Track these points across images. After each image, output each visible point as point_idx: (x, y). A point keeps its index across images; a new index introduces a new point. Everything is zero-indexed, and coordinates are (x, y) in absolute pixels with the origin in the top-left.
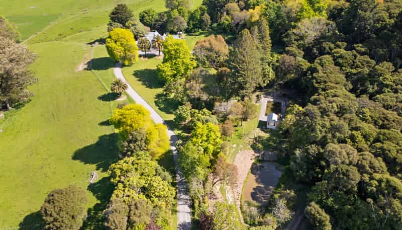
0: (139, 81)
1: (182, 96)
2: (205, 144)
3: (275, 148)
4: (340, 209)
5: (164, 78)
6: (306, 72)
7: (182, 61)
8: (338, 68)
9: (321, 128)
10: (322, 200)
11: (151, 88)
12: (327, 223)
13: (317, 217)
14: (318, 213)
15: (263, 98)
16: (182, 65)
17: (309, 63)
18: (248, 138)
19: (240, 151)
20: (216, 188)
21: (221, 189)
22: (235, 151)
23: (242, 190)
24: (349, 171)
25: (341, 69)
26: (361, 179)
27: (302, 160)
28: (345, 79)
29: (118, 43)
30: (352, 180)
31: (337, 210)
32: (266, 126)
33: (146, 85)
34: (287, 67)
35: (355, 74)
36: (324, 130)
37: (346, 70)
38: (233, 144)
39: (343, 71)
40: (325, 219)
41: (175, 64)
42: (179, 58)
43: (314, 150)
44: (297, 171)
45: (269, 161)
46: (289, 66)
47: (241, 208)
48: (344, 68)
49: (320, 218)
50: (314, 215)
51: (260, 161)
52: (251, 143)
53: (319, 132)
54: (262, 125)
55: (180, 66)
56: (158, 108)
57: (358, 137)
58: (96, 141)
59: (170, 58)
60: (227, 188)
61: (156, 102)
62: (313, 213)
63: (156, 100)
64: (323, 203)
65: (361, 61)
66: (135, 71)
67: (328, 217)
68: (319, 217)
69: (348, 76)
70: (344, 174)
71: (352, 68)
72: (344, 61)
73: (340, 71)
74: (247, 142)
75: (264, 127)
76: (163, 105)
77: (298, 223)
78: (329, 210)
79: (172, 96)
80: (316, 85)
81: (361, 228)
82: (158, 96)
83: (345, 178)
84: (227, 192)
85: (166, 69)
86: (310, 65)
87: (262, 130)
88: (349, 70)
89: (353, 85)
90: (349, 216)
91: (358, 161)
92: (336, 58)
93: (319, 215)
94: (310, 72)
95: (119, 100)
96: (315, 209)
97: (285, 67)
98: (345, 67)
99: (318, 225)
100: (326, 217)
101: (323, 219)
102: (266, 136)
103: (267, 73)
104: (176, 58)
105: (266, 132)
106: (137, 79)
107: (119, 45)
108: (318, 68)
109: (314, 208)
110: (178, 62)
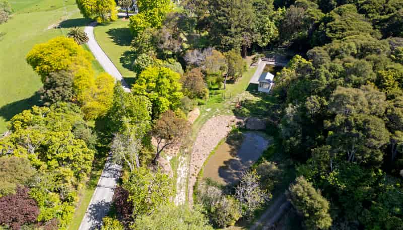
0: (112, 38)
2: (154, 95)
3: (266, 115)
4: (350, 192)
5: (134, 31)
6: (318, 24)
7: (159, 10)
8: (362, 16)
9: (327, 71)
10: (320, 176)
11: (122, 45)
12: (324, 213)
13: (306, 201)
14: (309, 195)
15: (260, 60)
16: (159, 16)
17: (323, 14)
18: (229, 102)
19: (214, 116)
20: (166, 159)
21: (173, 160)
22: (207, 116)
23: (204, 163)
24: (369, 121)
25: (367, 16)
26: (391, 140)
27: (294, 120)
28: (372, 27)
30: (374, 137)
31: (344, 193)
32: (257, 89)
33: (117, 42)
34: (293, 21)
35: (386, 20)
36: (331, 74)
37: (374, 16)
38: (208, 108)
39: (369, 18)
40: (320, 206)
41: (150, 14)
42: (157, 7)
43: (314, 103)
44: (288, 138)
45: (254, 130)
46: (296, 21)
47: (194, 188)
48: (370, 15)
49: (311, 204)
50: (300, 198)
51: (241, 129)
52: (233, 108)
53: (323, 77)
54: (253, 88)
55: (157, 16)
56: (122, 64)
57: (387, 78)
58: (30, 97)
59: (145, 7)
60: (181, 160)
61: (121, 59)
62: (299, 195)
64: (321, 181)
65: (396, 5)
67: (326, 204)
68: (309, 201)
69: (375, 24)
70: (358, 128)
71: (382, 15)
72: (371, 7)
73: (365, 19)
74: (227, 106)
75: (254, 91)
76: (129, 62)
77: (278, 214)
78: (329, 191)
80: (330, 35)
81: (388, 227)
83: (361, 134)
84: (179, 166)
86: (324, 15)
87: (252, 94)
88: (377, 16)
89: (382, 34)
90: (367, 204)
91: (387, 109)
92: (359, 5)
93: (311, 199)
94: (323, 24)
96: (304, 188)
97: (292, 22)
98: (373, 13)
99: (307, 215)
100: (322, 203)
101: (316, 205)
102: (256, 99)
103: (267, 29)
104: (151, 8)
105: (256, 95)
106: (110, 36)
108: (334, 16)
109: (303, 186)
110: (154, 11)
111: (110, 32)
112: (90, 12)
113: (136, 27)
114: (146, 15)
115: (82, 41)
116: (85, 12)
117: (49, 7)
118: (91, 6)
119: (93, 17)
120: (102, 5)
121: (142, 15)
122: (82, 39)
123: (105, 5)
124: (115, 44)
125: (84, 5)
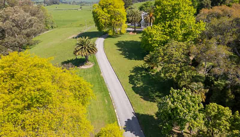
0: (120, 50)
1: (178, 69)
5: (148, 44)
7: (182, 21)
11: (131, 59)
16: (181, 28)
29: (105, 9)
41: (170, 26)
55: (178, 28)
56: (132, 86)
59: (164, 18)
61: (131, 77)
63: (133, 74)
66: (119, 41)
76: (142, 84)
79: (158, 69)
82: (137, 70)
85: (154, 32)
95: (83, 67)
104: (171, 19)
106: (119, 48)
107: (106, 11)
110: (175, 23)
111: (119, 44)
112: (104, 26)
113: (151, 40)
114: (163, 27)
115: (90, 52)
116: (99, 24)
117: (79, 25)
118: (105, 19)
119: (105, 30)
120: (115, 19)
121: (159, 27)
122: (90, 51)
123: (117, 19)
124: (124, 56)
125: (99, 19)
